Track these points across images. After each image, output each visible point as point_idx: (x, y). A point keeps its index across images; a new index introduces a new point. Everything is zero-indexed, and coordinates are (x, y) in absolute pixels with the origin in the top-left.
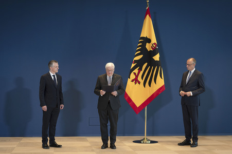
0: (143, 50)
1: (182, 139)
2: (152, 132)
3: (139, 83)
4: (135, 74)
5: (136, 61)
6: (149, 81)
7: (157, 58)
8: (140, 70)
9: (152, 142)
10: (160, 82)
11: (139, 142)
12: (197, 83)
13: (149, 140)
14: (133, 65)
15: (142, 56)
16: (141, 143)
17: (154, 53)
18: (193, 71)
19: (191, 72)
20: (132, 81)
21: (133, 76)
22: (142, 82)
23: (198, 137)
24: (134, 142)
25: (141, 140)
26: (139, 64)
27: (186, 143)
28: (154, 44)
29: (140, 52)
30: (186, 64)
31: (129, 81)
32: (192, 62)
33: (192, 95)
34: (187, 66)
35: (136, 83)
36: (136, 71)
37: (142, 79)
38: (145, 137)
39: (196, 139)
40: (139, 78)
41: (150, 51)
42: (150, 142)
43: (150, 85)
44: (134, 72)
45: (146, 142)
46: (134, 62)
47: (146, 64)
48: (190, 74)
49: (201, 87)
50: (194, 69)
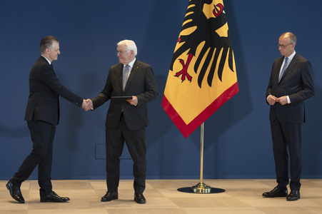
0: (198, 18)
1: (271, 185)
2: (213, 173)
3: (190, 78)
4: (182, 61)
5: (183, 38)
6: (208, 75)
7: (223, 31)
8: (191, 54)
9: (214, 191)
10: (230, 77)
11: (189, 190)
12: (299, 80)
13: (207, 187)
14: (178, 45)
15: (195, 28)
16: (192, 192)
17: (218, 22)
18: (291, 58)
19: (287, 59)
20: (177, 75)
21: (177, 66)
22: (195, 76)
23: (301, 181)
24: (180, 190)
25: (194, 187)
26: (190, 43)
27: (278, 193)
28: (219, 5)
29: (191, 20)
31: (171, 74)
32: (289, 40)
33: (289, 102)
34: (280, 48)
35: (183, 79)
36: (184, 56)
37: (196, 71)
38: (201, 180)
39: (296, 186)
40: (190, 70)
41: (211, 18)
42: (209, 190)
43: (210, 82)
44: (180, 57)
45: (202, 191)
46: (179, 40)
47: (203, 43)
48: (286, 62)
49: (307, 87)
50: (295, 53)
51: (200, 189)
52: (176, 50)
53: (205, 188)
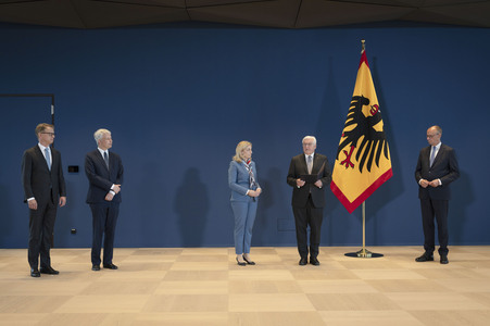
0: (358, 117)
1: (421, 251)
2: (373, 242)
3: (353, 166)
4: (345, 152)
5: (347, 133)
6: (367, 162)
7: (379, 127)
8: (353, 146)
9: (374, 255)
10: (385, 164)
11: (354, 255)
12: (447, 165)
13: (369, 252)
14: (342, 140)
15: (356, 125)
16: (357, 256)
17: (374, 119)
18: (438, 146)
19: (434, 147)
20: (342, 163)
21: (342, 157)
22: (357, 164)
24: (347, 255)
25: (358, 253)
26: (352, 137)
28: (375, 106)
29: (352, 119)
30: (426, 136)
31: (337, 163)
32: (436, 132)
33: (440, 184)
34: (428, 138)
35: (347, 166)
36: (348, 148)
37: (357, 160)
38: (364, 247)
40: (353, 159)
41: (369, 117)
42: (370, 255)
43: (369, 168)
44: (344, 149)
45: (365, 256)
46: (343, 135)
47: (363, 137)
48: (434, 150)
50: (441, 143)
51: (363, 254)
52: (340, 143)
53: (367, 253)
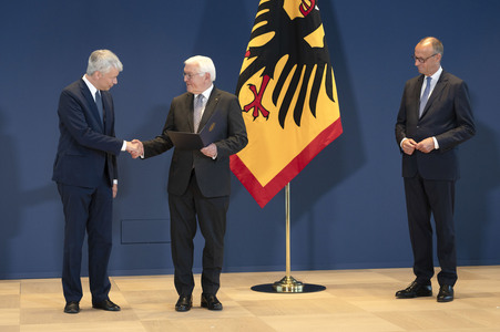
2: (307, 261)
3: (266, 114)
4: (252, 87)
5: (254, 51)
6: (294, 107)
7: (316, 38)
8: (268, 75)
9: (309, 288)
10: (328, 111)
11: (270, 288)
13: (298, 283)
14: (247, 63)
15: (272, 34)
16: (274, 291)
17: (307, 24)
18: (436, 77)
19: (429, 79)
20: (246, 109)
21: (245, 96)
22: (274, 111)
24: (256, 288)
25: (277, 284)
26: (265, 58)
29: (265, 23)
30: (413, 58)
32: (431, 49)
34: (417, 63)
35: (255, 116)
36: (256, 79)
37: (275, 102)
38: (288, 273)
40: (267, 101)
41: (297, 19)
42: (301, 287)
43: (298, 122)
44: (249, 82)
45: (290, 289)
46: (248, 54)
47: (285, 58)
48: (428, 85)
49: (463, 123)
50: (441, 70)
51: (287, 286)
52: (242, 70)
53: (294, 285)
